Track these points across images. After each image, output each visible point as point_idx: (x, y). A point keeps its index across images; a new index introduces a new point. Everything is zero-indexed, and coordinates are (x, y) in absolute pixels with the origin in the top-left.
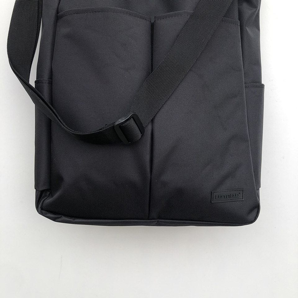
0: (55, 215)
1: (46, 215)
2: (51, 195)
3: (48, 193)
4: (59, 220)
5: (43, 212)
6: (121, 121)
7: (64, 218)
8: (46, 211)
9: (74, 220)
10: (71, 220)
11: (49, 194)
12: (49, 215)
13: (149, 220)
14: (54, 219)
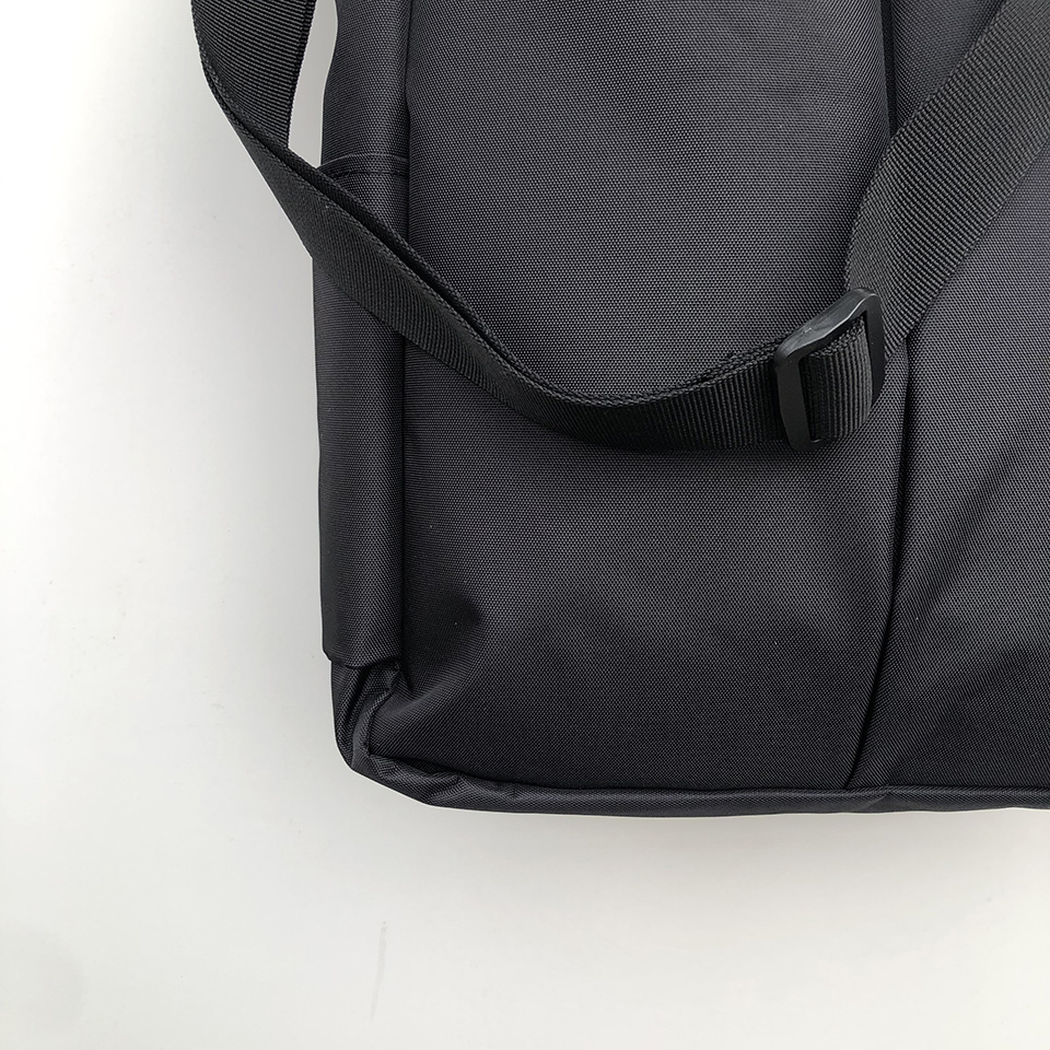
0: (430, 773)
1: (389, 778)
2: (403, 683)
3: (390, 676)
4: (446, 796)
5: (379, 762)
6: (813, 333)
7: (469, 788)
8: (389, 757)
9: (514, 796)
10: (501, 795)
11: (396, 681)
12: (404, 776)
13: (850, 790)
14: (426, 795)
